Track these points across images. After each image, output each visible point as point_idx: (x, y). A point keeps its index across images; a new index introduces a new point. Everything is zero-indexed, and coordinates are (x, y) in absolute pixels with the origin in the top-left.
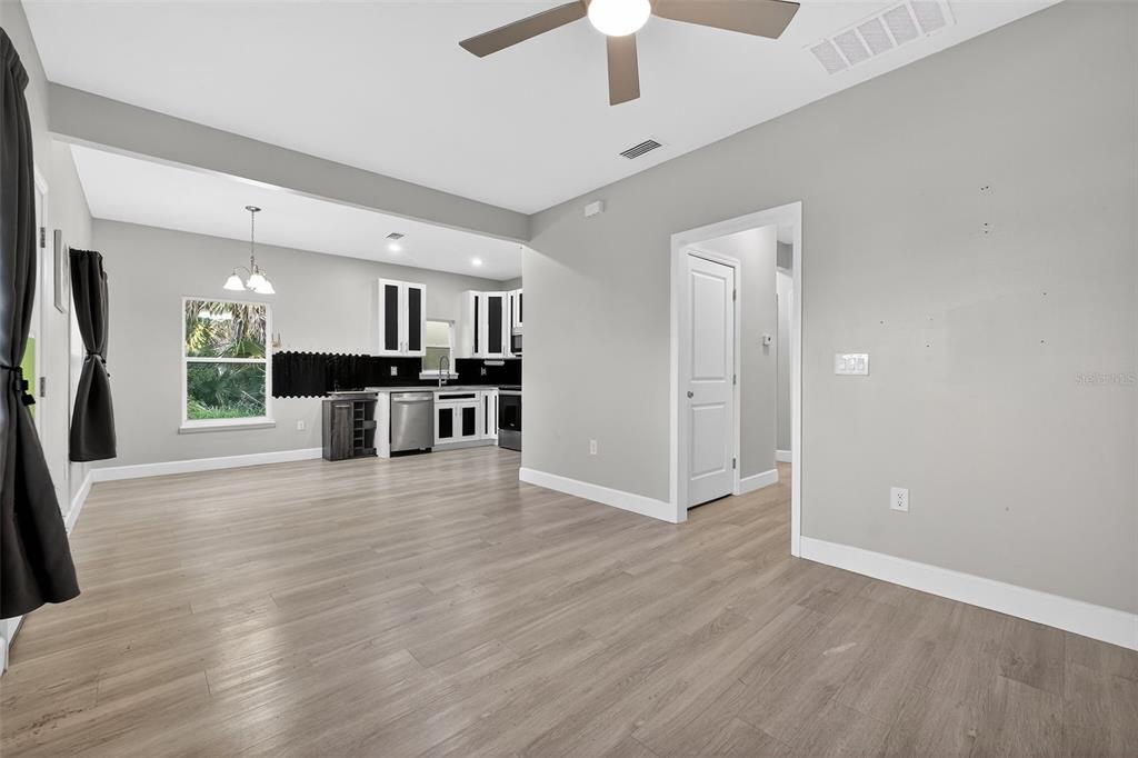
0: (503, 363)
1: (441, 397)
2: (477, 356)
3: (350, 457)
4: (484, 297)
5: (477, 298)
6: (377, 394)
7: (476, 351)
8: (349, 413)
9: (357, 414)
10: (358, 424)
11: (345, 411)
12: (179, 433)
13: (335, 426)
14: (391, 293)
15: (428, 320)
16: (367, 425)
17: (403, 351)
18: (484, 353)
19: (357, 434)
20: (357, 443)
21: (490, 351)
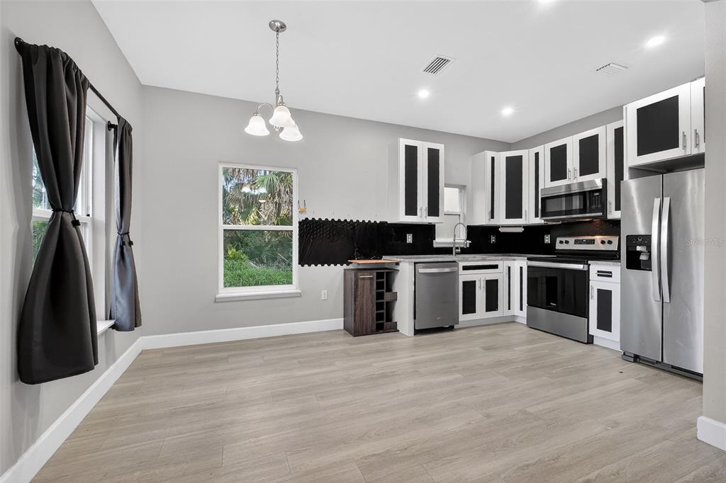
0: (521, 230)
1: (465, 268)
2: (493, 222)
3: (372, 333)
4: (501, 158)
5: (493, 158)
6: (397, 264)
7: (492, 217)
8: (371, 284)
9: (379, 285)
10: (380, 296)
11: (368, 283)
12: (215, 302)
13: (358, 299)
14: (411, 152)
15: (447, 185)
16: (387, 297)
17: (422, 218)
18: (501, 220)
19: (379, 306)
20: (379, 317)
21: (507, 217)
